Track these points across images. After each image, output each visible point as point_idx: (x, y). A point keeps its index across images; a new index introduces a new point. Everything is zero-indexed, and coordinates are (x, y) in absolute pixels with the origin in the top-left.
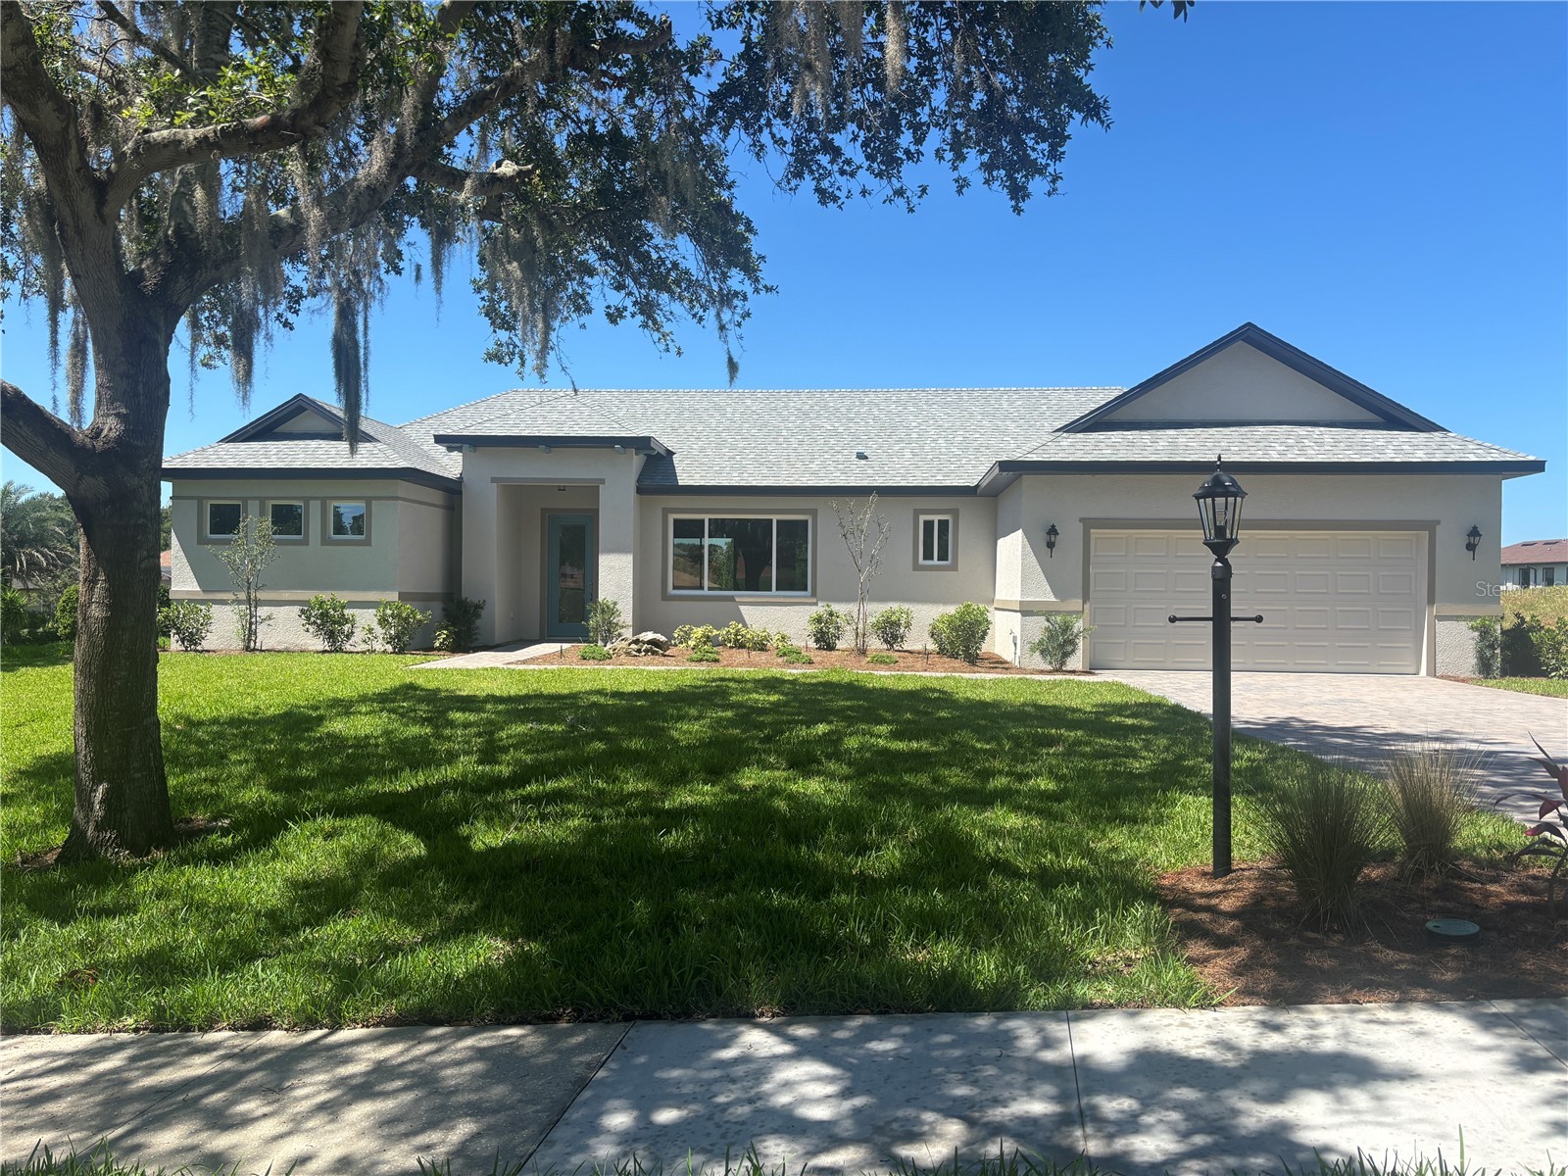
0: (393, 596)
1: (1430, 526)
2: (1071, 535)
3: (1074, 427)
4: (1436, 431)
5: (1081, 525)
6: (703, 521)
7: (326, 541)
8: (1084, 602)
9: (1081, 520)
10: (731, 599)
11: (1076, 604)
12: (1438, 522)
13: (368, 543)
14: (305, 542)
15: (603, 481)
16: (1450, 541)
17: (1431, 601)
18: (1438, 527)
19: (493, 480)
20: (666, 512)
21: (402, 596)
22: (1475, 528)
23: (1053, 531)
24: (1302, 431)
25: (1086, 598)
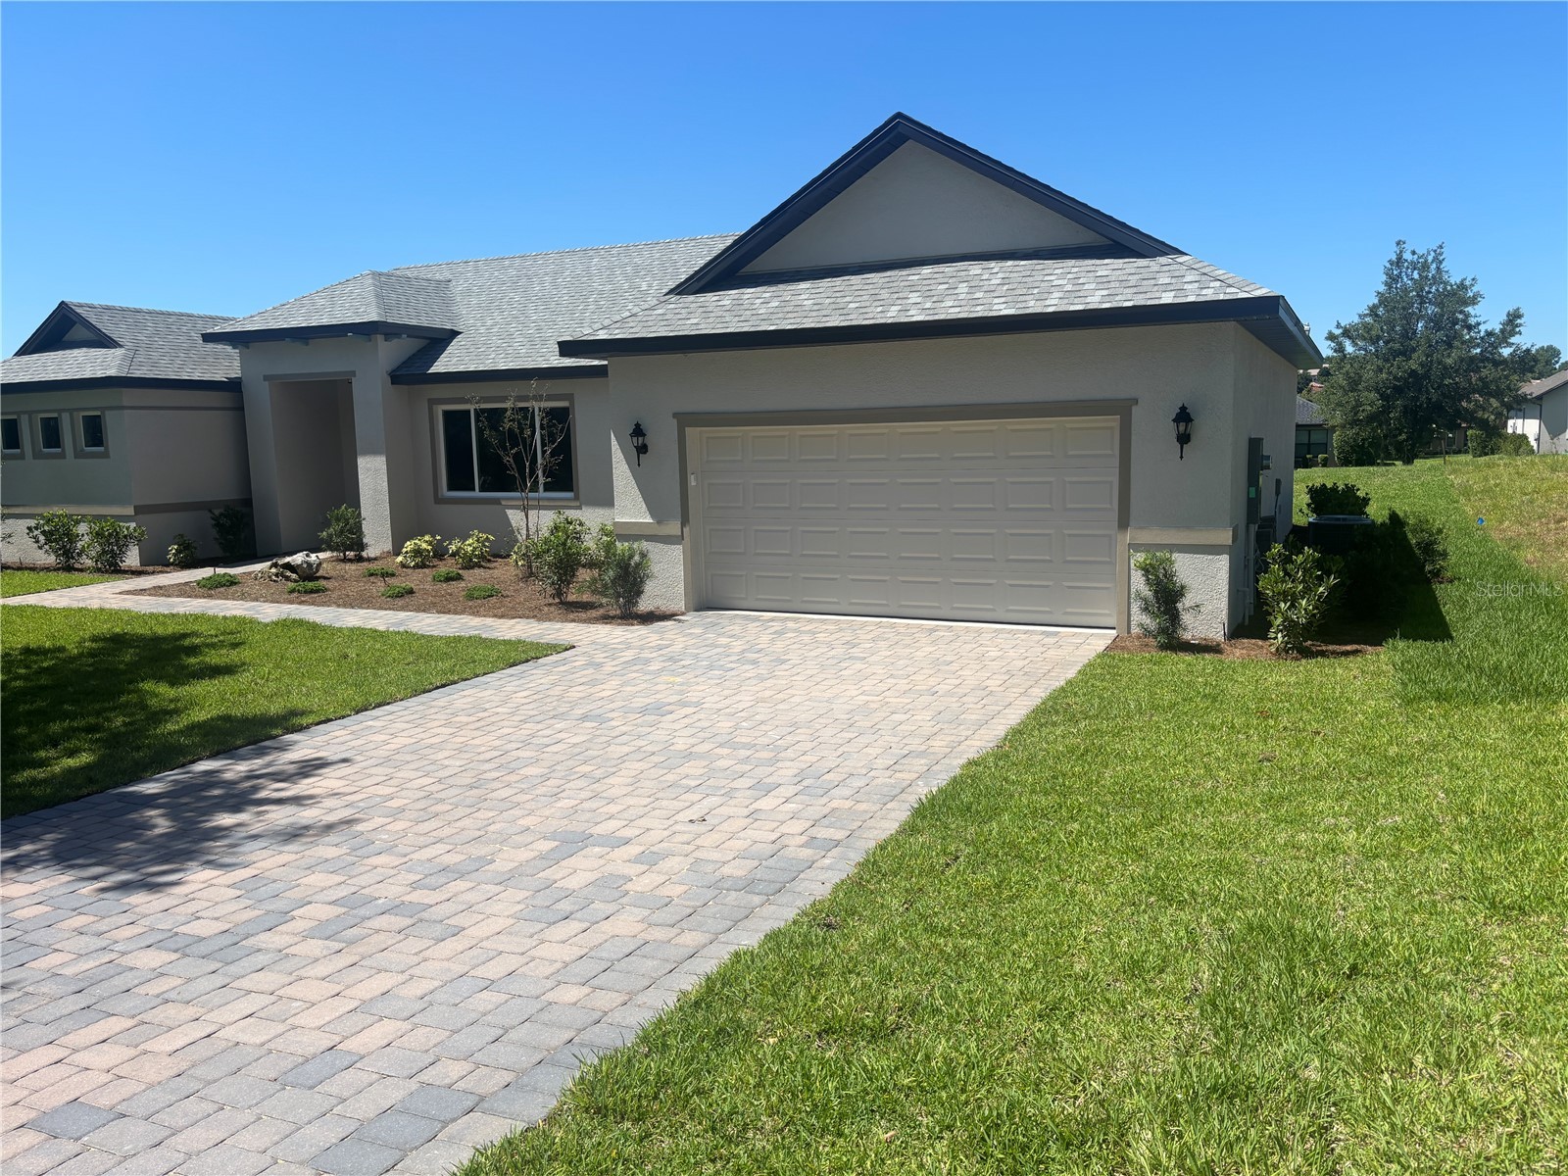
0: (130, 511)
1: (1122, 409)
2: (662, 437)
3: (683, 289)
4: (1164, 254)
5: (675, 421)
6: (468, 412)
7: (78, 455)
8: (683, 525)
9: (675, 415)
10: (497, 501)
11: (673, 528)
12: (1136, 401)
13: (106, 455)
14: (62, 456)
15: (353, 373)
16: (1153, 428)
17: (1124, 523)
18: (1134, 409)
19: (266, 378)
20: (432, 402)
21: (139, 510)
22: (1183, 409)
23: (638, 431)
24: (975, 268)
25: (685, 522)
